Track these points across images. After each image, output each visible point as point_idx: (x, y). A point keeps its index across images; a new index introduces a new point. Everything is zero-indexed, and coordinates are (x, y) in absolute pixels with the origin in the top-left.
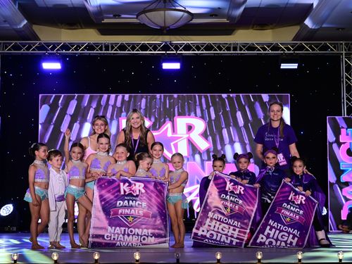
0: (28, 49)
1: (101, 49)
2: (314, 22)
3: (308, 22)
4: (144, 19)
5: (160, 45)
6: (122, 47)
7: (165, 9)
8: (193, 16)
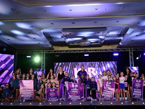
0: (52, 52)
1: (69, 51)
2: (122, 43)
3: (120, 43)
4: (80, 44)
5: (83, 50)
6: (74, 51)
7: (85, 41)
8: (92, 43)
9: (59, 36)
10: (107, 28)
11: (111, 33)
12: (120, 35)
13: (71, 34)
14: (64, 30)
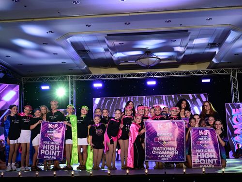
0: (87, 78)
1: (119, 77)
2: (217, 60)
3: (214, 60)
4: (139, 62)
5: (146, 74)
6: (129, 75)
7: (148, 57)
8: (161, 60)
9: (101, 49)
10: (189, 32)
11: (197, 41)
12: (212, 45)
13: (122, 44)
14: (110, 36)
